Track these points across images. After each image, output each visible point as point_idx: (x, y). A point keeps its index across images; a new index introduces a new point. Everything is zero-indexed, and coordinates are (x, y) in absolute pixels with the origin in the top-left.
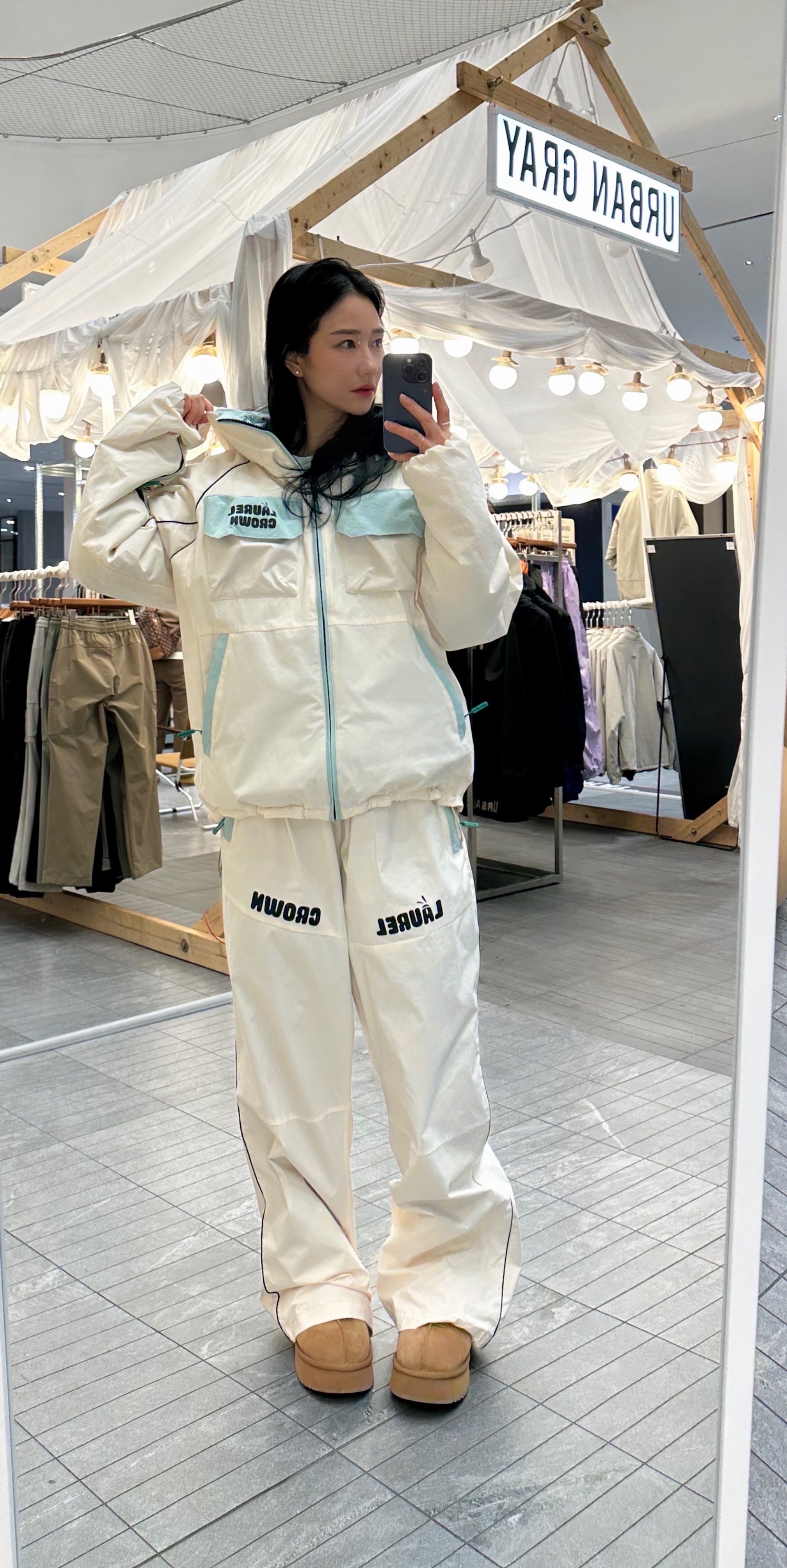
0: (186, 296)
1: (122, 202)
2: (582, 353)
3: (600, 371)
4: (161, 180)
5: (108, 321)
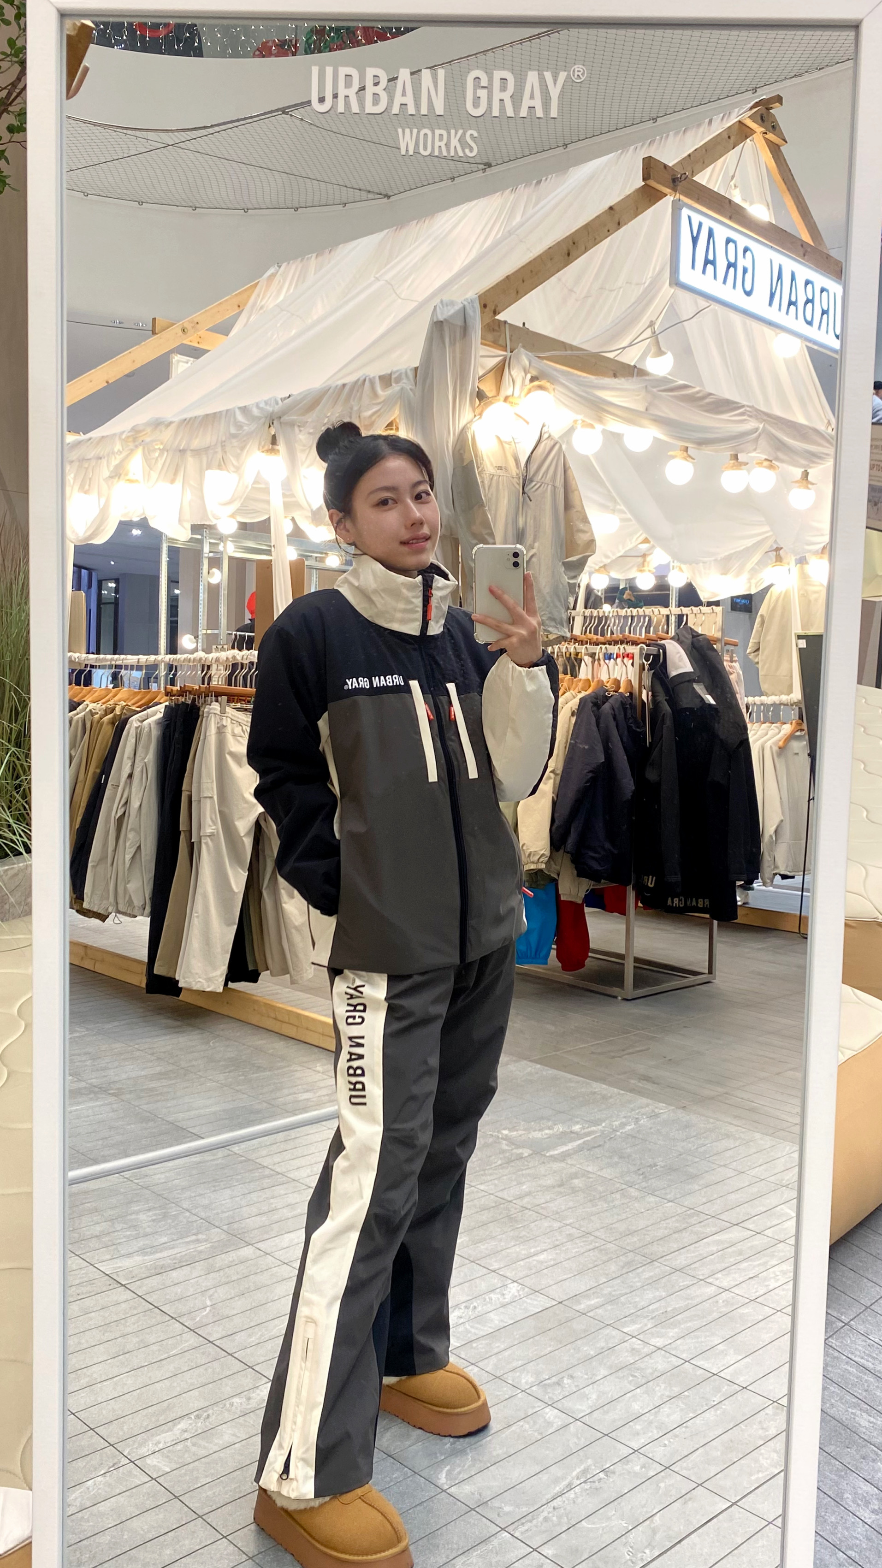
0: (365, 380)
1: (273, 275)
2: (755, 450)
3: (771, 467)
4: (313, 256)
5: (280, 402)
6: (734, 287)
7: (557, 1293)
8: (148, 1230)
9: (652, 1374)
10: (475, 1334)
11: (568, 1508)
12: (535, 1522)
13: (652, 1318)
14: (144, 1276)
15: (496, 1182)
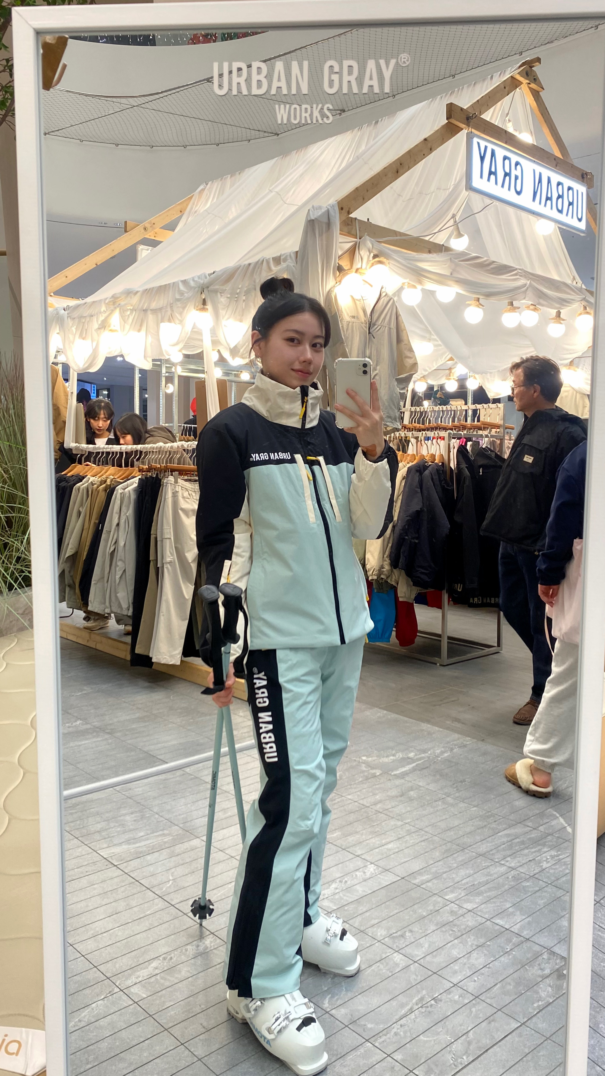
0: (263, 260)
1: (203, 190)
2: (525, 298)
3: (535, 310)
4: (229, 176)
5: (208, 276)
6: (509, 189)
7: (401, 871)
8: (131, 827)
9: (465, 929)
10: (347, 901)
11: (411, 1026)
12: (388, 1035)
13: (464, 889)
14: (129, 859)
15: (359, 793)
